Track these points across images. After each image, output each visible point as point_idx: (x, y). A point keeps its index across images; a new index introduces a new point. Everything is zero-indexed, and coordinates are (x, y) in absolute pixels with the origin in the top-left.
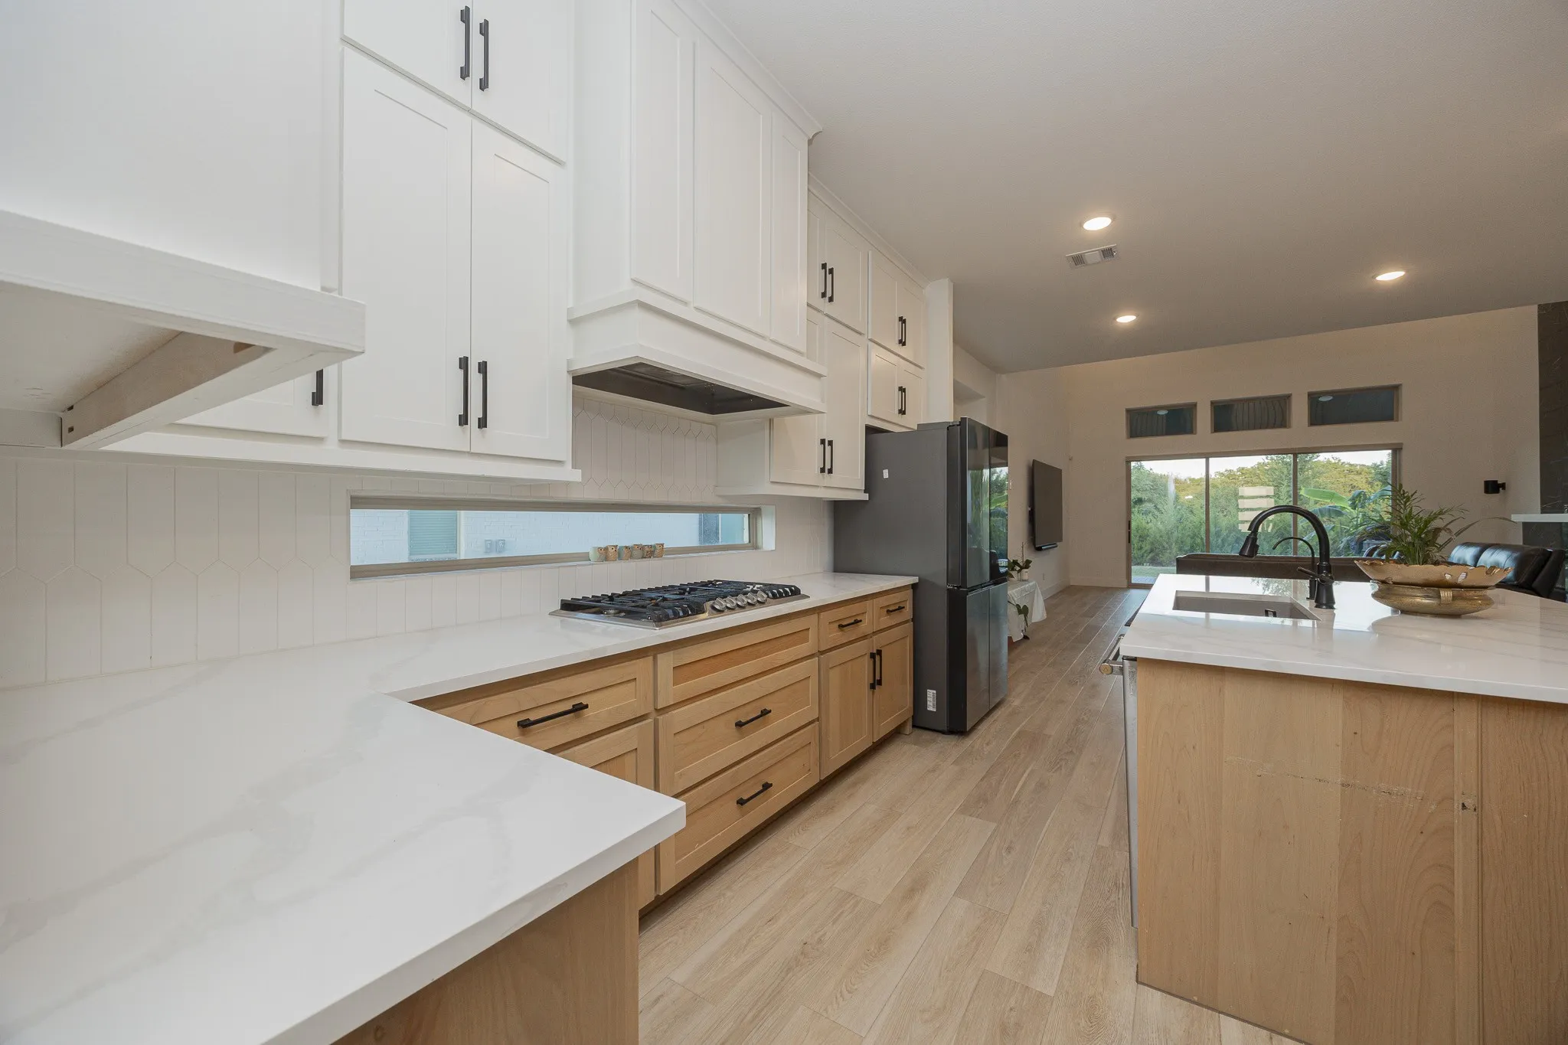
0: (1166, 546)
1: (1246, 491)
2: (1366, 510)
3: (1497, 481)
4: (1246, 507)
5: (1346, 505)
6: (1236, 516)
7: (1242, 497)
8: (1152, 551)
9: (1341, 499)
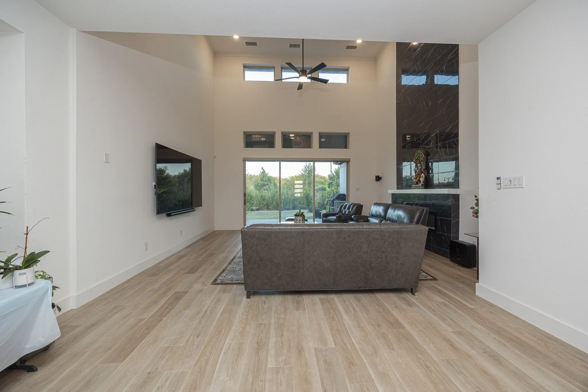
0: (272, 202)
1: (296, 182)
2: (333, 188)
3: (379, 176)
4: (297, 188)
5: (326, 186)
6: (294, 191)
7: (296, 184)
8: (267, 205)
9: (325, 184)
